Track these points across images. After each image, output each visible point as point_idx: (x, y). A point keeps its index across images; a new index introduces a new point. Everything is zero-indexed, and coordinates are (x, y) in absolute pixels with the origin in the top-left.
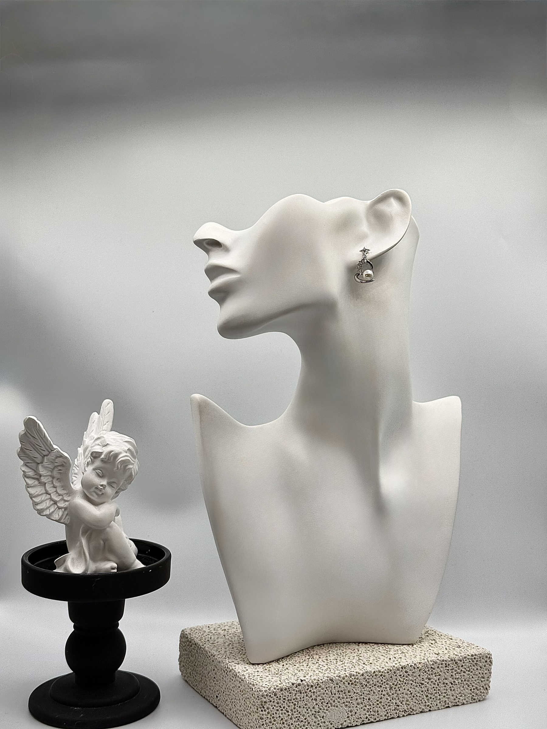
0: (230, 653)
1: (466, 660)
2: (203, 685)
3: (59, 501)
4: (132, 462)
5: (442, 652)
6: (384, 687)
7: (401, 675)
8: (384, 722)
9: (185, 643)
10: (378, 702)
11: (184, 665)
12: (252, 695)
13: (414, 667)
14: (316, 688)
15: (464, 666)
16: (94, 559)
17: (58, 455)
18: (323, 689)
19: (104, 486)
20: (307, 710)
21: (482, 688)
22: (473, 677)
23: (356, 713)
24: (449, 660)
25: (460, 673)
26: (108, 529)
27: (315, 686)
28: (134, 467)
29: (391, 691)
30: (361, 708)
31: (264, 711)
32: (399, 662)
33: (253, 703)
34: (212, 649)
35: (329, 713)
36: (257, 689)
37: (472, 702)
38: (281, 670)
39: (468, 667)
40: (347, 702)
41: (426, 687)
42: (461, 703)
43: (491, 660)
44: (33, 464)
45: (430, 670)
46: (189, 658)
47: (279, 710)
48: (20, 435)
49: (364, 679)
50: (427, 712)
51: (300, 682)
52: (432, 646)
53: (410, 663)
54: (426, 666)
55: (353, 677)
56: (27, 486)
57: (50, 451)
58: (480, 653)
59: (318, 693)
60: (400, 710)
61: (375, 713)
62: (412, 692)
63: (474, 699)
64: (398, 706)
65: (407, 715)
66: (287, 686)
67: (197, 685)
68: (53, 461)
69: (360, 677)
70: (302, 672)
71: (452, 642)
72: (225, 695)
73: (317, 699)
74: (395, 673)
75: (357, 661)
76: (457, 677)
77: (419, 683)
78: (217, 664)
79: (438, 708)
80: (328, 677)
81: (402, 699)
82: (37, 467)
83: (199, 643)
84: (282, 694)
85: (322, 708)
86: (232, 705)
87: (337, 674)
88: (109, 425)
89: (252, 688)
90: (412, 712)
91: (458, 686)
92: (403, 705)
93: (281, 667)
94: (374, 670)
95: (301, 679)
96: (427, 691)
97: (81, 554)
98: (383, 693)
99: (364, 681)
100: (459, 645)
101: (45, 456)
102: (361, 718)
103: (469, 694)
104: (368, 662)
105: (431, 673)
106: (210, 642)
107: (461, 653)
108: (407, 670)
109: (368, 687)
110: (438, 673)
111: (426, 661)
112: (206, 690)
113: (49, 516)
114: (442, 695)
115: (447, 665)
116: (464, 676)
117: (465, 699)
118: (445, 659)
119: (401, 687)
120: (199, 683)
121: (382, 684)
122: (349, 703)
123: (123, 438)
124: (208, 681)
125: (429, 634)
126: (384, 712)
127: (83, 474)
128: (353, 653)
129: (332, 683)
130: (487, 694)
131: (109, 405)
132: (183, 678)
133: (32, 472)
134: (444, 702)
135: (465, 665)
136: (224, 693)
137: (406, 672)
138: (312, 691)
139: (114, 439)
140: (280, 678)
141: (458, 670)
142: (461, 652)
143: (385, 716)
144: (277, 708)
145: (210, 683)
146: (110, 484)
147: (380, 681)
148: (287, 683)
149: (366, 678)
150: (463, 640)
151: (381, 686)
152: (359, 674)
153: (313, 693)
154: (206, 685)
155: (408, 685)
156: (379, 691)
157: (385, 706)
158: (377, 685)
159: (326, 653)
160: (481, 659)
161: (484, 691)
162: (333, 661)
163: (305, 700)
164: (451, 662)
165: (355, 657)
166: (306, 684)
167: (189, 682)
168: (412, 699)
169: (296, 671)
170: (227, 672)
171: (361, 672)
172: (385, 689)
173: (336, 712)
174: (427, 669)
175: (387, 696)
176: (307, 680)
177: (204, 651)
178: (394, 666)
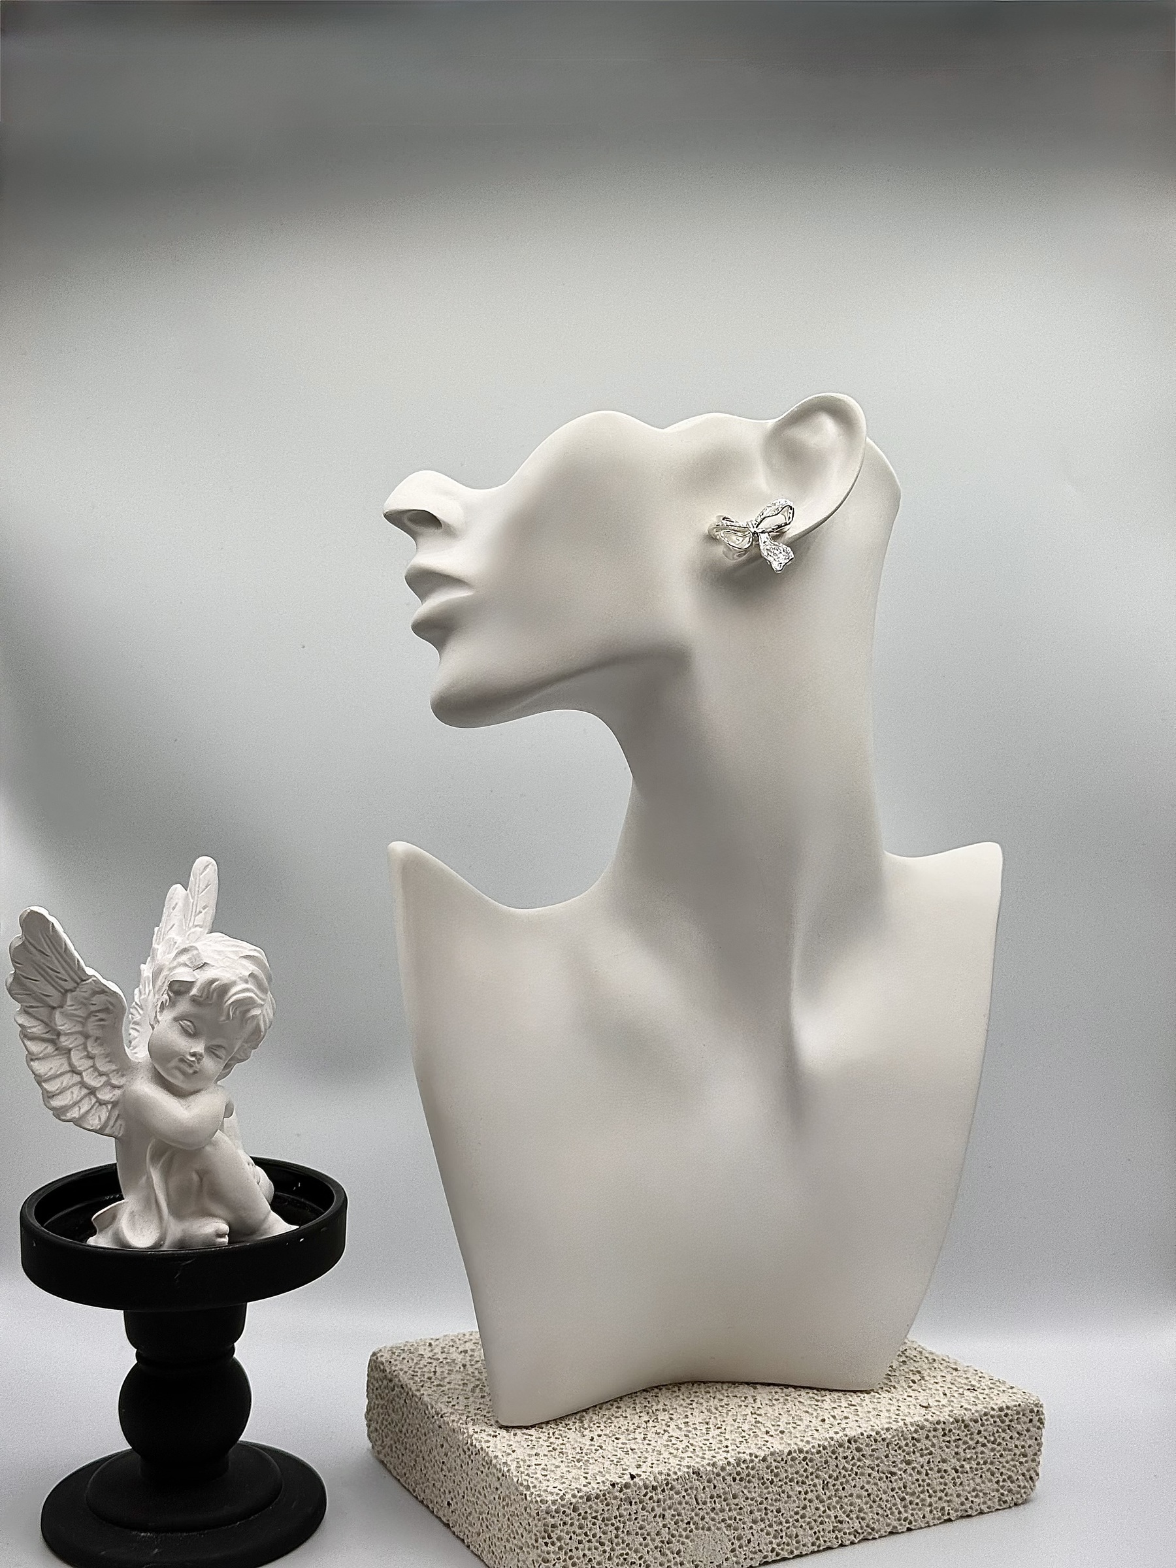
0: (478, 1409)
1: (987, 1420)
2: (418, 1474)
3: (99, 1087)
4: (260, 1002)
5: (937, 1401)
6: (812, 1483)
7: (847, 1457)
8: (810, 1557)
9: (380, 1383)
10: (797, 1517)
11: (378, 1428)
12: (526, 1511)
13: (875, 1439)
14: (663, 1491)
15: (982, 1432)
16: (178, 1212)
17: (97, 989)
18: (678, 1493)
19: (199, 1057)
20: (645, 1539)
21: (1021, 1477)
22: (1001, 1455)
23: (749, 1541)
24: (951, 1420)
25: (974, 1448)
26: (208, 1148)
27: (660, 1487)
28: (264, 1012)
29: (826, 1491)
31: (552, 1544)
32: (844, 1429)
33: (527, 1527)
34: (438, 1399)
35: (691, 1544)
36: (535, 1498)
37: (1001, 1508)
38: (588, 1451)
39: (991, 1434)
40: (730, 1519)
41: (901, 1479)
42: (976, 1510)
43: (1042, 1417)
44: (42, 1009)
45: (911, 1445)
46: (389, 1416)
47: (584, 1541)
48: (12, 951)
49: (767, 1468)
50: (902, 1532)
51: (630, 1481)
52: (915, 1386)
53: (865, 1431)
54: (902, 1436)
55: (743, 1466)
56: (29, 1056)
57: (79, 981)
58: (1017, 1404)
59: (669, 1502)
60: (845, 1530)
61: (792, 1539)
62: (870, 1491)
63: (1005, 1502)
64: (841, 1522)
65: (859, 1542)
66: (600, 1489)
67: (405, 1474)
68: (85, 1001)
69: (758, 1465)
70: (632, 1456)
71: (957, 1378)
72: (466, 1501)
73: (666, 1515)
74: (833, 1452)
75: (753, 1427)
76: (969, 1456)
77: (885, 1472)
78: (448, 1434)
79: (927, 1524)
80: (689, 1467)
81: (849, 1508)
82: (51, 1016)
83: (409, 1384)
84: (590, 1507)
85: (677, 1534)
86: (481, 1525)
87: (709, 1459)
88: (208, 915)
89: (526, 1495)
90: (870, 1534)
91: (971, 1475)
92: (851, 1519)
93: (589, 1442)
94: (789, 1449)
95: (631, 1474)
96: (903, 1489)
97: (151, 1202)
98: (810, 1496)
99: (767, 1474)
100: (972, 1386)
101: (67, 991)
102: (760, 1551)
103: (993, 1491)
104: (776, 1428)
105: (912, 1450)
106: (433, 1382)
107: (976, 1405)
108: (861, 1446)
109: (775, 1486)
110: (927, 1449)
111: (901, 1423)
112: (426, 1487)
113: (77, 1122)
114: (936, 1496)
115: (946, 1432)
116: (982, 1453)
117: (984, 1503)
118: (942, 1419)
119: (847, 1482)
120: (409, 1470)
121: (807, 1477)
122: (735, 1520)
123: (237, 949)
124: (430, 1468)
125: (907, 1357)
126: (811, 1536)
127: (153, 1028)
128: (743, 1407)
129: (698, 1480)
130: (1032, 1489)
131: (208, 870)
132: (377, 1454)
133: (39, 1027)
134: (939, 1510)
135: (985, 1431)
136: (464, 1497)
137: (858, 1450)
138: (655, 1498)
139: (219, 952)
140: (586, 1471)
141: (971, 1442)
142: (977, 1402)
143: (813, 1544)
144: (579, 1538)
145: (434, 1473)
146: (210, 1050)
147: (802, 1471)
148: (601, 1484)
149: (771, 1466)
150: (982, 1373)
151: (804, 1483)
152: (756, 1457)
153: (658, 1502)
154: (425, 1475)
155: (863, 1478)
156: (800, 1492)
157: (813, 1523)
158: (796, 1481)
159: (685, 1407)
160: (1020, 1416)
161: (1026, 1484)
162: (700, 1426)
163: (640, 1517)
164: (956, 1425)
165: (748, 1417)
166: (641, 1483)
167: (388, 1465)
168: (871, 1507)
169: (620, 1454)
170: (470, 1453)
171: (762, 1454)
172: (812, 1488)
173: (707, 1541)
174: (904, 1443)
175: (817, 1502)
176: (643, 1475)
177: (419, 1403)
178: (833, 1438)
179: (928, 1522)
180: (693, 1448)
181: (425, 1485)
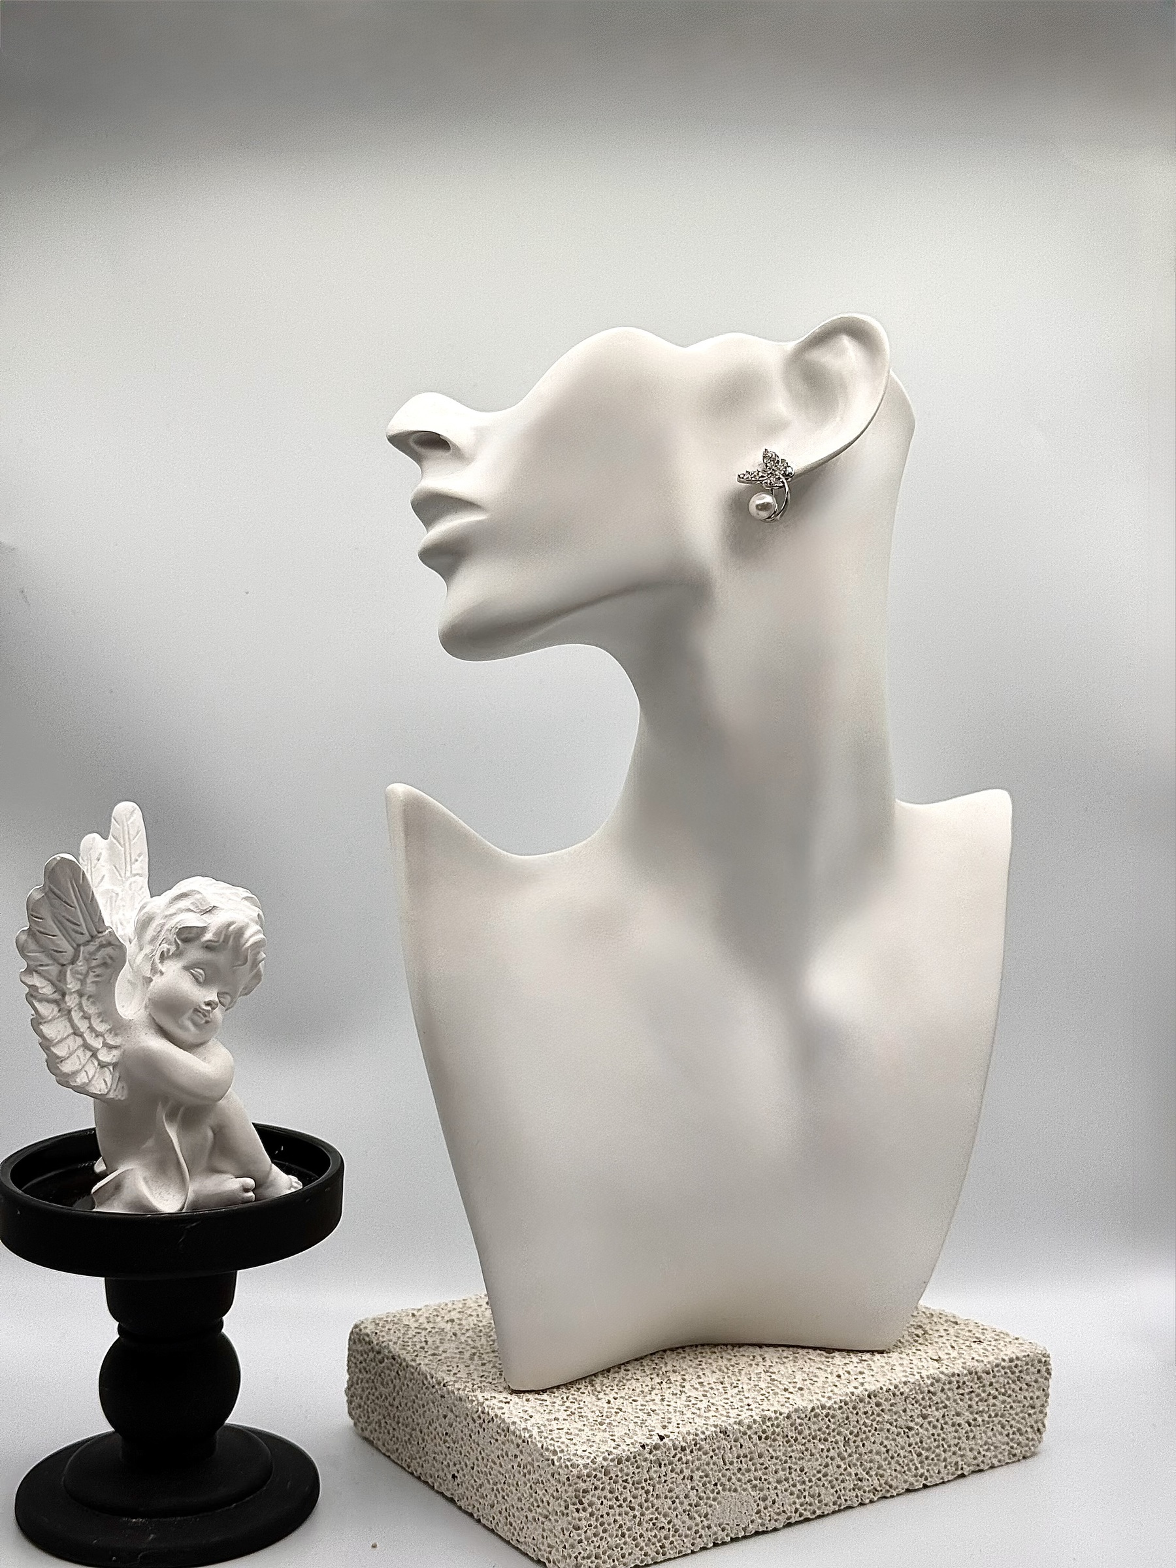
0: (482, 1377)
1: (998, 1371)
2: (414, 1449)
5: (946, 1354)
6: (834, 1440)
7: (867, 1412)
8: (832, 1517)
9: (365, 1356)
10: (820, 1475)
11: (363, 1404)
12: (553, 1476)
13: (894, 1393)
14: (692, 1452)
15: (994, 1384)
18: (706, 1453)
19: (213, 1005)
20: (673, 1502)
21: (1029, 1430)
22: (1011, 1407)
23: (774, 1502)
24: (965, 1372)
25: (986, 1401)
27: (689, 1447)
29: (847, 1448)
30: (786, 1490)
31: (583, 1511)
32: (862, 1384)
34: (437, 1367)
35: (718, 1506)
36: (564, 1462)
37: (1011, 1461)
38: (608, 1414)
39: (1002, 1386)
40: (756, 1479)
41: (918, 1434)
42: (988, 1465)
43: (1049, 1367)
44: (53, 967)
45: (927, 1398)
46: (376, 1389)
47: (615, 1506)
49: (792, 1425)
50: (919, 1489)
51: (659, 1441)
52: (921, 1340)
53: (884, 1385)
54: (919, 1389)
55: (769, 1424)
56: (38, 1020)
58: (1026, 1354)
59: (697, 1463)
60: (865, 1488)
61: (814, 1499)
62: (889, 1447)
63: (1014, 1455)
64: (861, 1480)
65: (878, 1500)
66: (631, 1450)
67: (397, 1450)
69: (783, 1422)
70: (656, 1417)
71: (959, 1331)
72: (477, 1473)
73: (695, 1477)
74: (854, 1408)
75: (770, 1385)
76: (981, 1409)
77: (903, 1427)
78: (454, 1404)
79: (941, 1479)
80: (715, 1426)
81: (868, 1465)
82: (60, 975)
83: (401, 1354)
84: (621, 1470)
85: (705, 1496)
86: (496, 1496)
87: (733, 1418)
88: (143, 865)
89: (553, 1460)
90: (888, 1491)
91: (983, 1428)
92: (871, 1476)
93: (606, 1405)
94: (812, 1405)
96: (920, 1444)
98: (832, 1453)
99: (791, 1431)
100: (977, 1338)
102: (784, 1512)
103: (1003, 1444)
104: (794, 1385)
105: (928, 1404)
106: (427, 1352)
107: (986, 1356)
108: (880, 1400)
109: (799, 1444)
110: (942, 1402)
111: (918, 1377)
112: (425, 1461)
114: (950, 1451)
115: (961, 1384)
116: (994, 1405)
117: (996, 1456)
118: (956, 1372)
119: (867, 1438)
120: (403, 1445)
121: (829, 1434)
122: (761, 1480)
124: (429, 1441)
126: (833, 1495)
128: (754, 1365)
129: (725, 1439)
130: (1039, 1442)
131: (131, 818)
132: (361, 1432)
134: (953, 1465)
135: (997, 1382)
136: (473, 1468)
137: (878, 1405)
138: (684, 1459)
139: (223, 898)
140: (611, 1433)
141: (983, 1395)
142: (987, 1353)
143: (835, 1504)
144: (610, 1503)
145: (436, 1445)
147: (824, 1428)
148: (631, 1446)
149: (795, 1424)
150: (982, 1325)
152: (781, 1414)
153: (686, 1463)
154: (423, 1448)
155: (882, 1434)
156: (822, 1450)
157: (835, 1482)
158: (818, 1438)
159: (695, 1368)
160: (1029, 1367)
161: (1034, 1435)
162: (716, 1386)
163: (669, 1481)
164: (969, 1377)
165: (763, 1375)
166: (670, 1444)
167: (375, 1442)
168: (889, 1463)
169: (640, 1414)
170: (481, 1421)
171: (786, 1411)
172: (834, 1445)
173: (733, 1503)
174: (921, 1396)
175: (839, 1459)
176: (671, 1435)
177: (416, 1374)
178: (853, 1393)
179: (942, 1478)
180: (716, 1407)
181: (423, 1459)
